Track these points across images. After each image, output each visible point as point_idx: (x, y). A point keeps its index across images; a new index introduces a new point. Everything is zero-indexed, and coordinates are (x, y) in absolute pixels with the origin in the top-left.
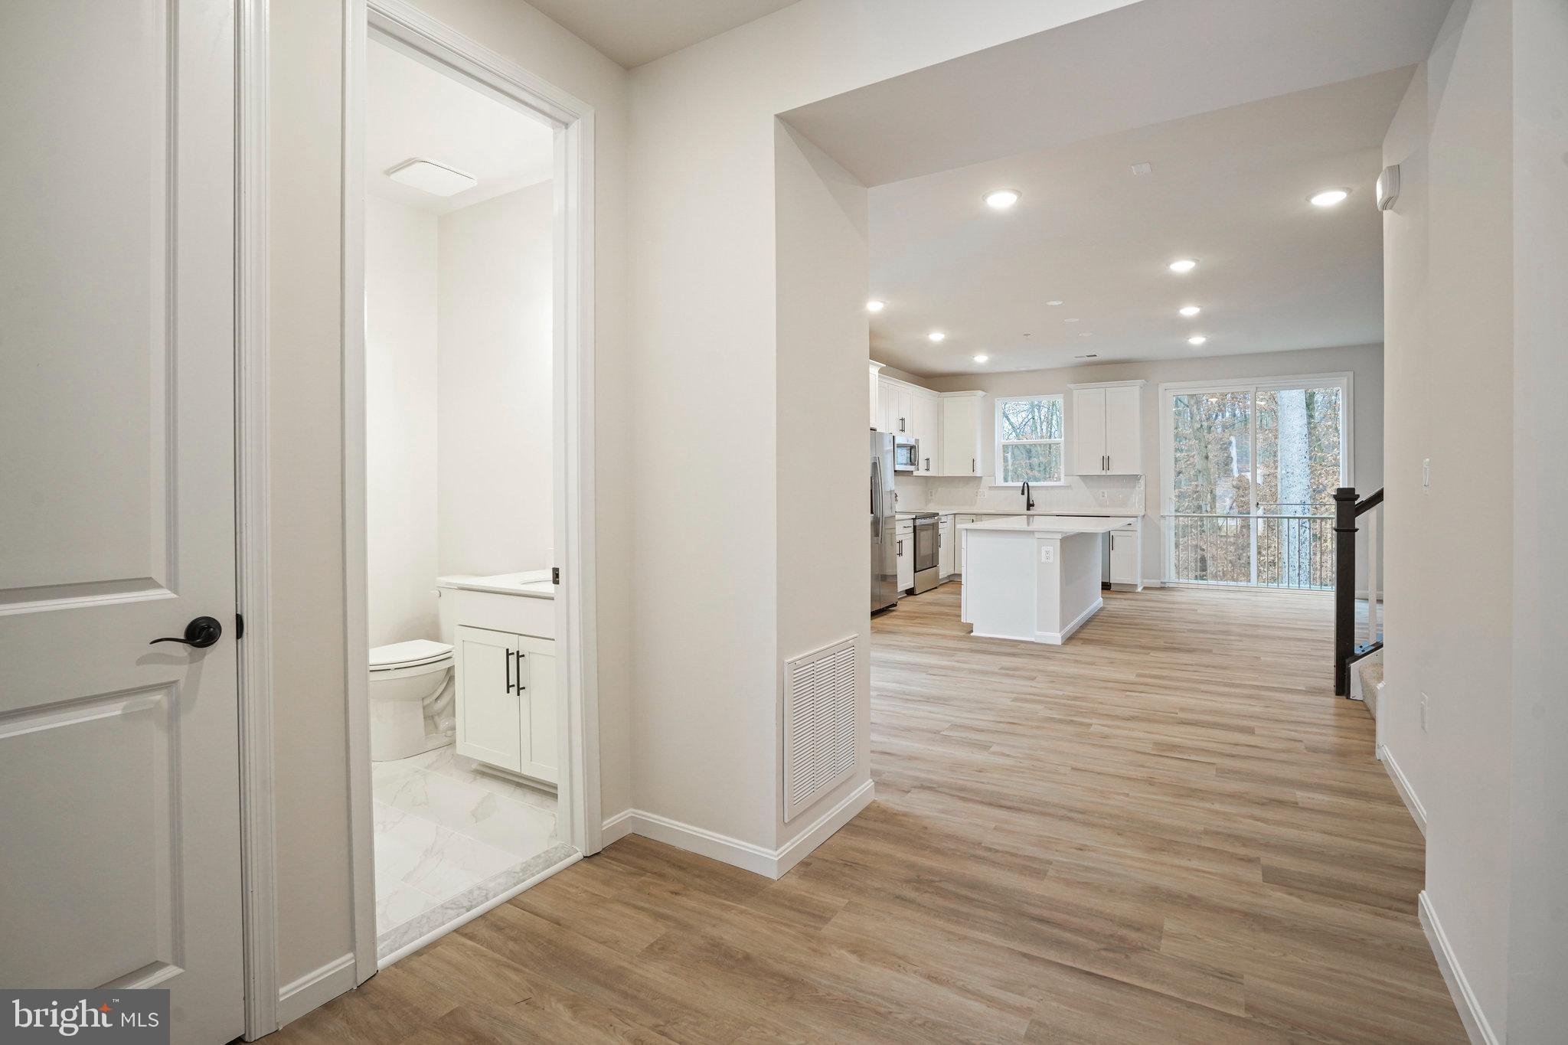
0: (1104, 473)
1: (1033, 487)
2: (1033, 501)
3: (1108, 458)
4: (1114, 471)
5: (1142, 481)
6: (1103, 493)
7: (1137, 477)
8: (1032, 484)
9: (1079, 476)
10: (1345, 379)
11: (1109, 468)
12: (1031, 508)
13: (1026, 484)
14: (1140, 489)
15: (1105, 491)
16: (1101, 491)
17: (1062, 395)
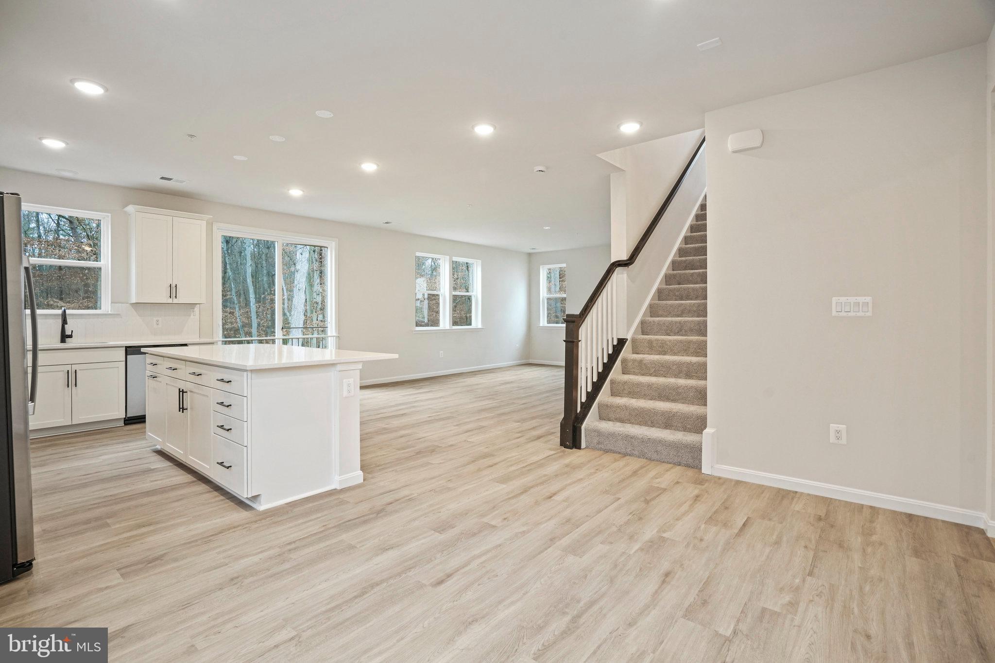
0: (170, 301)
1: (68, 314)
2: (72, 331)
3: (176, 286)
4: (181, 299)
5: (197, 309)
6: (158, 321)
7: (193, 305)
8: (68, 312)
9: (130, 304)
10: (334, 243)
11: (176, 297)
12: (68, 340)
13: (65, 311)
14: (194, 317)
15: (160, 319)
16: (155, 319)
17: (110, 215)
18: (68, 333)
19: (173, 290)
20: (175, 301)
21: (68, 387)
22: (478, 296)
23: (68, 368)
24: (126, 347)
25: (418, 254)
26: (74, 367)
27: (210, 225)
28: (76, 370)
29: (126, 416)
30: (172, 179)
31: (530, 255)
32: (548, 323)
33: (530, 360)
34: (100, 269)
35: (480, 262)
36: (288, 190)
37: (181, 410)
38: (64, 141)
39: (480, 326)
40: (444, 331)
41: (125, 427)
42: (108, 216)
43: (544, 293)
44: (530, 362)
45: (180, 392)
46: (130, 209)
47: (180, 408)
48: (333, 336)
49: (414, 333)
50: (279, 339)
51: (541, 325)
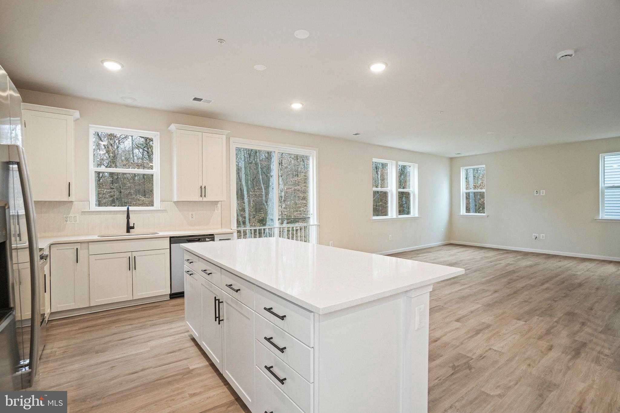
0: (201, 199)
1: (132, 211)
2: (134, 224)
3: (205, 188)
4: (209, 198)
5: (219, 205)
6: (192, 215)
7: (216, 202)
8: (131, 208)
9: (173, 202)
10: (315, 152)
11: (205, 196)
12: (131, 230)
13: (128, 209)
14: (217, 212)
15: (194, 213)
16: (190, 213)
17: (159, 133)
18: (131, 225)
19: (203, 191)
20: (205, 199)
21: (130, 270)
22: (415, 191)
23: (129, 254)
24: (170, 237)
25: (374, 160)
26: (134, 254)
27: (228, 139)
28: (135, 257)
29: (171, 291)
30: (202, 99)
31: (451, 159)
32: (466, 212)
33: (452, 241)
34: (152, 175)
35: (417, 165)
36: (291, 104)
37: (217, 319)
38: (120, 64)
39: (417, 215)
40: (392, 220)
41: (171, 301)
42: (158, 135)
43: (463, 189)
44: (452, 243)
45: (216, 300)
46: (173, 127)
47: (216, 318)
48: (315, 225)
49: (372, 221)
50: (277, 228)
51: (461, 214)
